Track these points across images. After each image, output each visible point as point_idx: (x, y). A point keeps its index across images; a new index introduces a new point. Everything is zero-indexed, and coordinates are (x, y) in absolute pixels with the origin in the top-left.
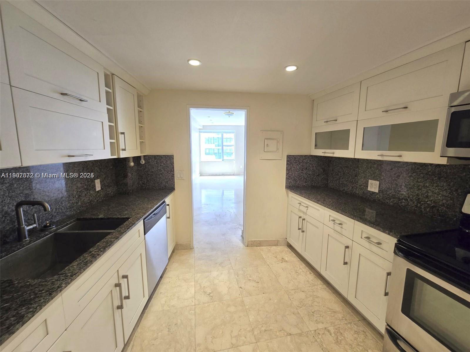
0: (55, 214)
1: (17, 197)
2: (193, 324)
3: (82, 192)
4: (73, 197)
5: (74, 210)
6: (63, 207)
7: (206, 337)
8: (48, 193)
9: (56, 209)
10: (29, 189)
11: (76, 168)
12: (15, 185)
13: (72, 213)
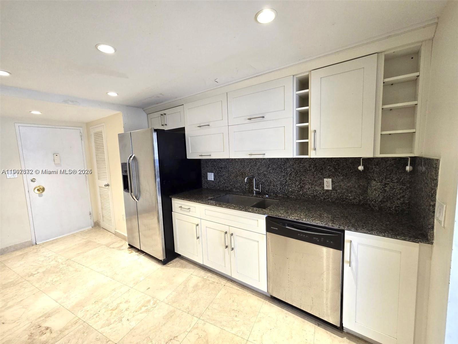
0: (279, 191)
1: (260, 174)
2: (225, 328)
3: (305, 184)
4: (296, 186)
5: (294, 195)
6: (286, 189)
7: (205, 332)
8: (277, 177)
9: (280, 188)
10: (267, 171)
11: (301, 164)
12: (260, 168)
13: (293, 197)
